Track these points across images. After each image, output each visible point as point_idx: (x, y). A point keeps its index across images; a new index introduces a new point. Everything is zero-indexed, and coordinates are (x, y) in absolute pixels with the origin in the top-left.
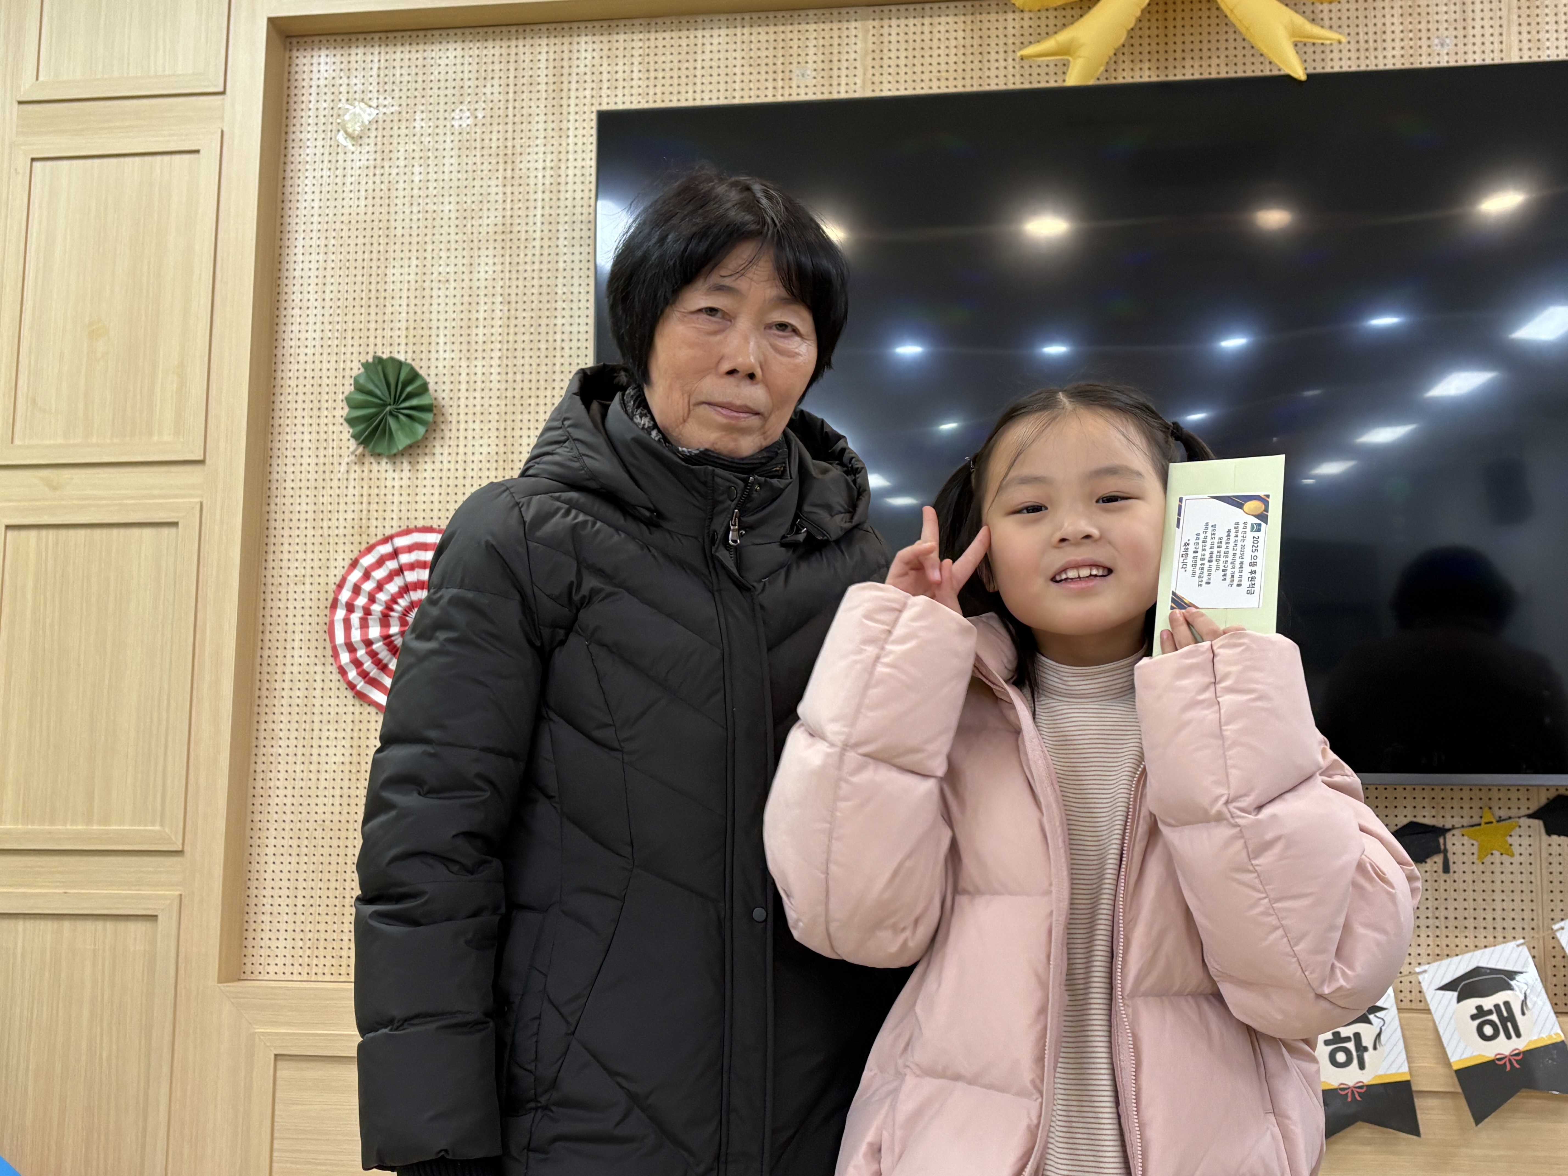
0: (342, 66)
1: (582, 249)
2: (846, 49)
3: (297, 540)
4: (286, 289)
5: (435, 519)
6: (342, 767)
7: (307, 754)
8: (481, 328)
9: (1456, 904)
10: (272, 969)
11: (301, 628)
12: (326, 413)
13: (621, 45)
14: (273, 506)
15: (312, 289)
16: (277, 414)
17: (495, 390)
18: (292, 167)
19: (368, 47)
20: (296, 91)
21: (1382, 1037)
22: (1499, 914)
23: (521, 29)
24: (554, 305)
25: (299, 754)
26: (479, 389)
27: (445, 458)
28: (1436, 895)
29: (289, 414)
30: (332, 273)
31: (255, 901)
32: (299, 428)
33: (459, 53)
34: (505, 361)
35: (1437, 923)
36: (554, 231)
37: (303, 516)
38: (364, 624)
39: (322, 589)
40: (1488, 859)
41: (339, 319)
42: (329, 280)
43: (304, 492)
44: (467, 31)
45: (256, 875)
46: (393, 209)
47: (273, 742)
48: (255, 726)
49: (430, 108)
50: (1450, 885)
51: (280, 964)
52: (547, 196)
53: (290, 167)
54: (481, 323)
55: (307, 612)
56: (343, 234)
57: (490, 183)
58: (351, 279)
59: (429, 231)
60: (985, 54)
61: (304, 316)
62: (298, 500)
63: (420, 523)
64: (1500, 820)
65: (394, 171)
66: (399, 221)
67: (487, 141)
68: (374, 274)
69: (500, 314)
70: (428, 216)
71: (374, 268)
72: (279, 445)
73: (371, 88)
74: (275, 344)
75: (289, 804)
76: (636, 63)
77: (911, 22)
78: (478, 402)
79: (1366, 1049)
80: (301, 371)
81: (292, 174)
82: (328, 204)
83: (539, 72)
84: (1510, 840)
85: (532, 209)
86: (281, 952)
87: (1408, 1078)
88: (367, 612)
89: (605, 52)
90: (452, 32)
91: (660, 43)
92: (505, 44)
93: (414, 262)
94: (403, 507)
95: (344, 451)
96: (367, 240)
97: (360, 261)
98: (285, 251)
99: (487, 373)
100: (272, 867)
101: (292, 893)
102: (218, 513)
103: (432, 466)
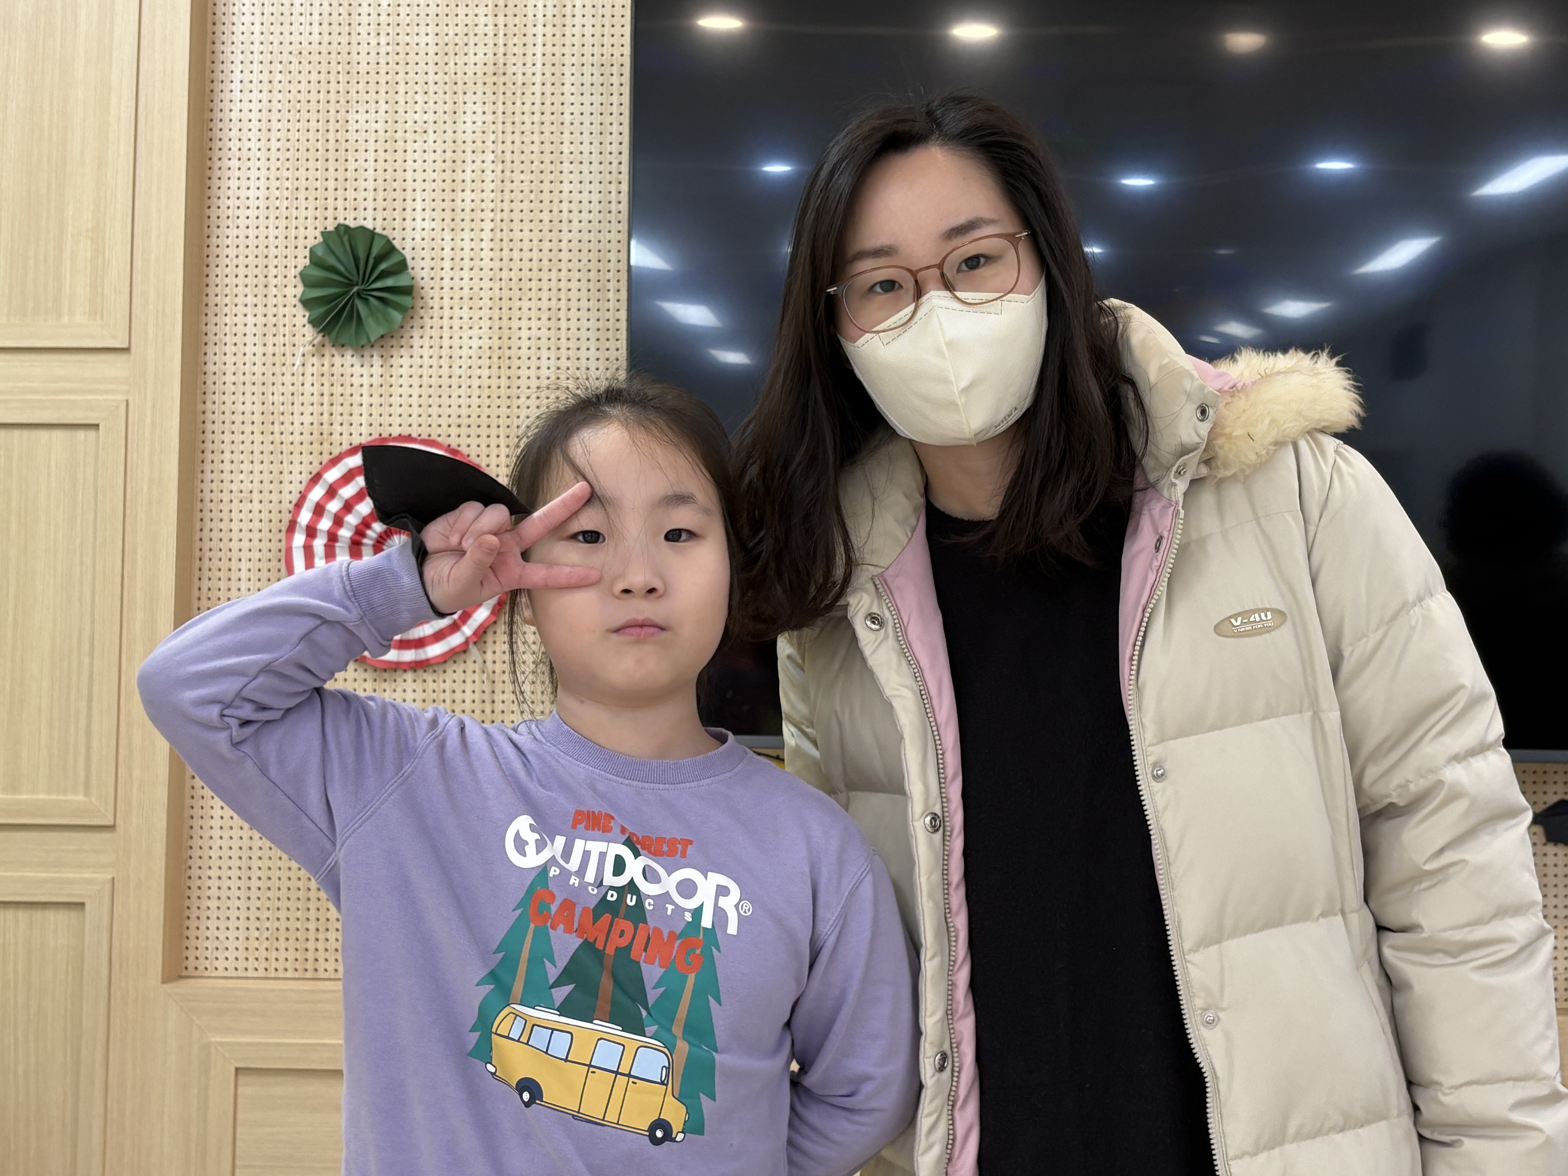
3: (241, 447)
4: (219, 135)
5: (415, 425)
8: (468, 192)
10: (221, 964)
11: (249, 555)
12: (275, 291)
14: (209, 404)
15: (253, 135)
16: (211, 290)
17: (486, 270)
24: (560, 167)
26: (466, 268)
27: (426, 352)
29: (227, 291)
30: (279, 116)
31: (198, 883)
32: (241, 310)
34: (499, 235)
36: (558, 75)
37: (248, 418)
38: (330, 552)
39: (274, 507)
41: (289, 174)
42: (275, 125)
43: (248, 388)
45: (199, 853)
46: (354, 39)
51: (231, 959)
52: (549, 30)
54: (468, 185)
55: (256, 536)
56: (292, 67)
57: (476, 11)
58: (303, 125)
59: (401, 69)
61: (244, 169)
62: (242, 399)
66: (363, 54)
68: (332, 120)
69: (492, 176)
70: (400, 49)
71: (333, 112)
74: (208, 202)
78: (466, 284)
82: (272, 28)
85: (530, 46)
86: (232, 944)
88: (332, 538)
93: (383, 107)
94: (374, 410)
95: (298, 340)
96: (322, 77)
97: (313, 102)
98: (217, 87)
99: (477, 249)
100: (219, 843)
101: (244, 874)
102: (148, 415)
103: (410, 361)
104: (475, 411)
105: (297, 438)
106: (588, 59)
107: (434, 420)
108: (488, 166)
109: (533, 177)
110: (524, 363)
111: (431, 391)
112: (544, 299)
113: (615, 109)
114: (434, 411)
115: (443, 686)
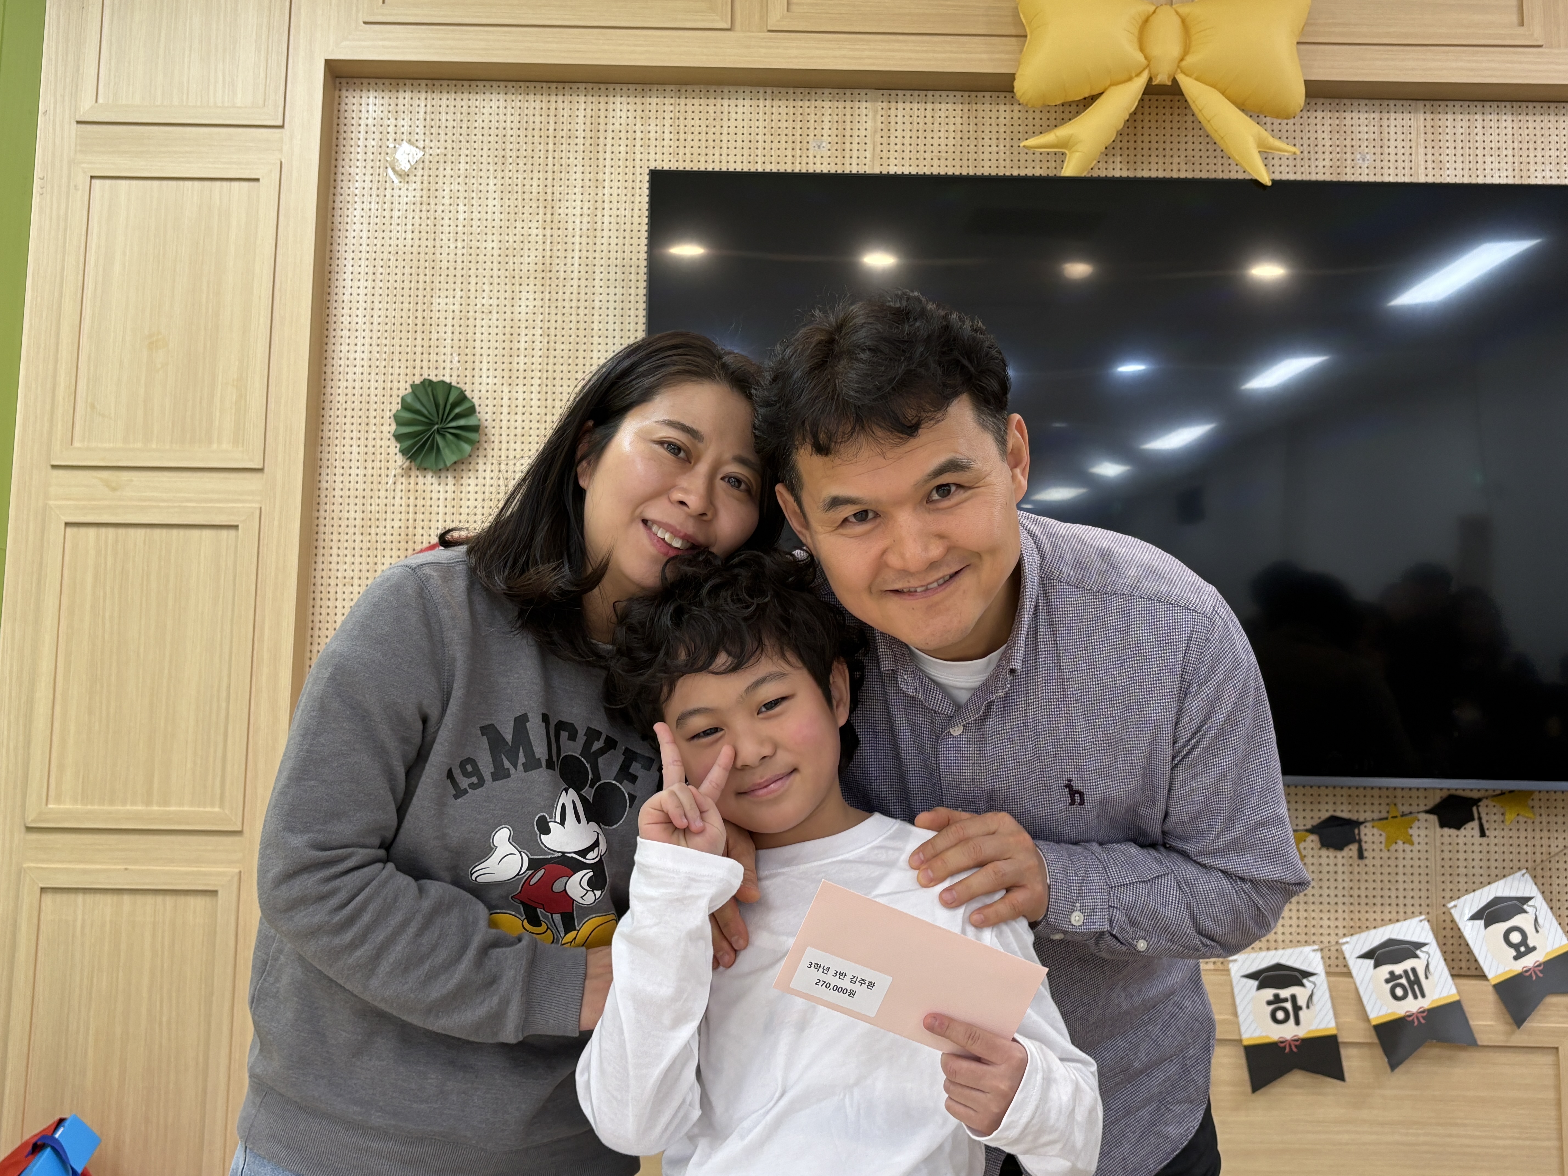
0: (390, 108)
2: (858, 126)
3: (346, 545)
4: (334, 312)
8: (522, 357)
9: (1367, 885)
12: (374, 428)
13: (653, 107)
14: (322, 512)
15: (360, 313)
16: (326, 427)
17: (534, 415)
18: (341, 198)
19: (415, 92)
20: (345, 128)
21: (1315, 998)
22: (1401, 894)
23: (560, 86)
24: (591, 340)
26: (520, 413)
27: (488, 474)
28: (1351, 877)
29: (338, 427)
30: (380, 299)
32: (348, 441)
33: (502, 104)
34: (544, 389)
35: (1352, 900)
36: (590, 272)
37: (351, 522)
40: (1394, 847)
41: (387, 342)
42: (377, 305)
44: (510, 84)
46: (438, 243)
49: (475, 152)
50: (1362, 869)
52: (584, 240)
53: (338, 198)
54: (522, 352)
56: (391, 263)
57: (530, 225)
58: (398, 306)
59: (473, 266)
60: (980, 140)
61: (353, 337)
62: (347, 508)
64: (1403, 815)
65: (440, 208)
66: (444, 255)
67: (527, 187)
68: (420, 303)
69: (540, 346)
70: (472, 251)
71: (421, 297)
72: (328, 456)
73: (417, 130)
74: (325, 362)
76: (667, 125)
77: (915, 106)
79: (1300, 1008)
80: (350, 387)
81: (341, 206)
82: (376, 234)
83: (577, 127)
84: (1411, 831)
85: (570, 251)
87: (1334, 1032)
89: (639, 112)
90: (495, 84)
91: (689, 108)
92: (545, 98)
93: (459, 293)
95: (391, 464)
96: (413, 271)
97: (406, 290)
98: (334, 276)
99: (528, 399)
102: (277, 519)
103: (476, 481)
105: (388, 538)
106: (613, 261)
108: (538, 338)
109: (571, 347)
113: (632, 298)
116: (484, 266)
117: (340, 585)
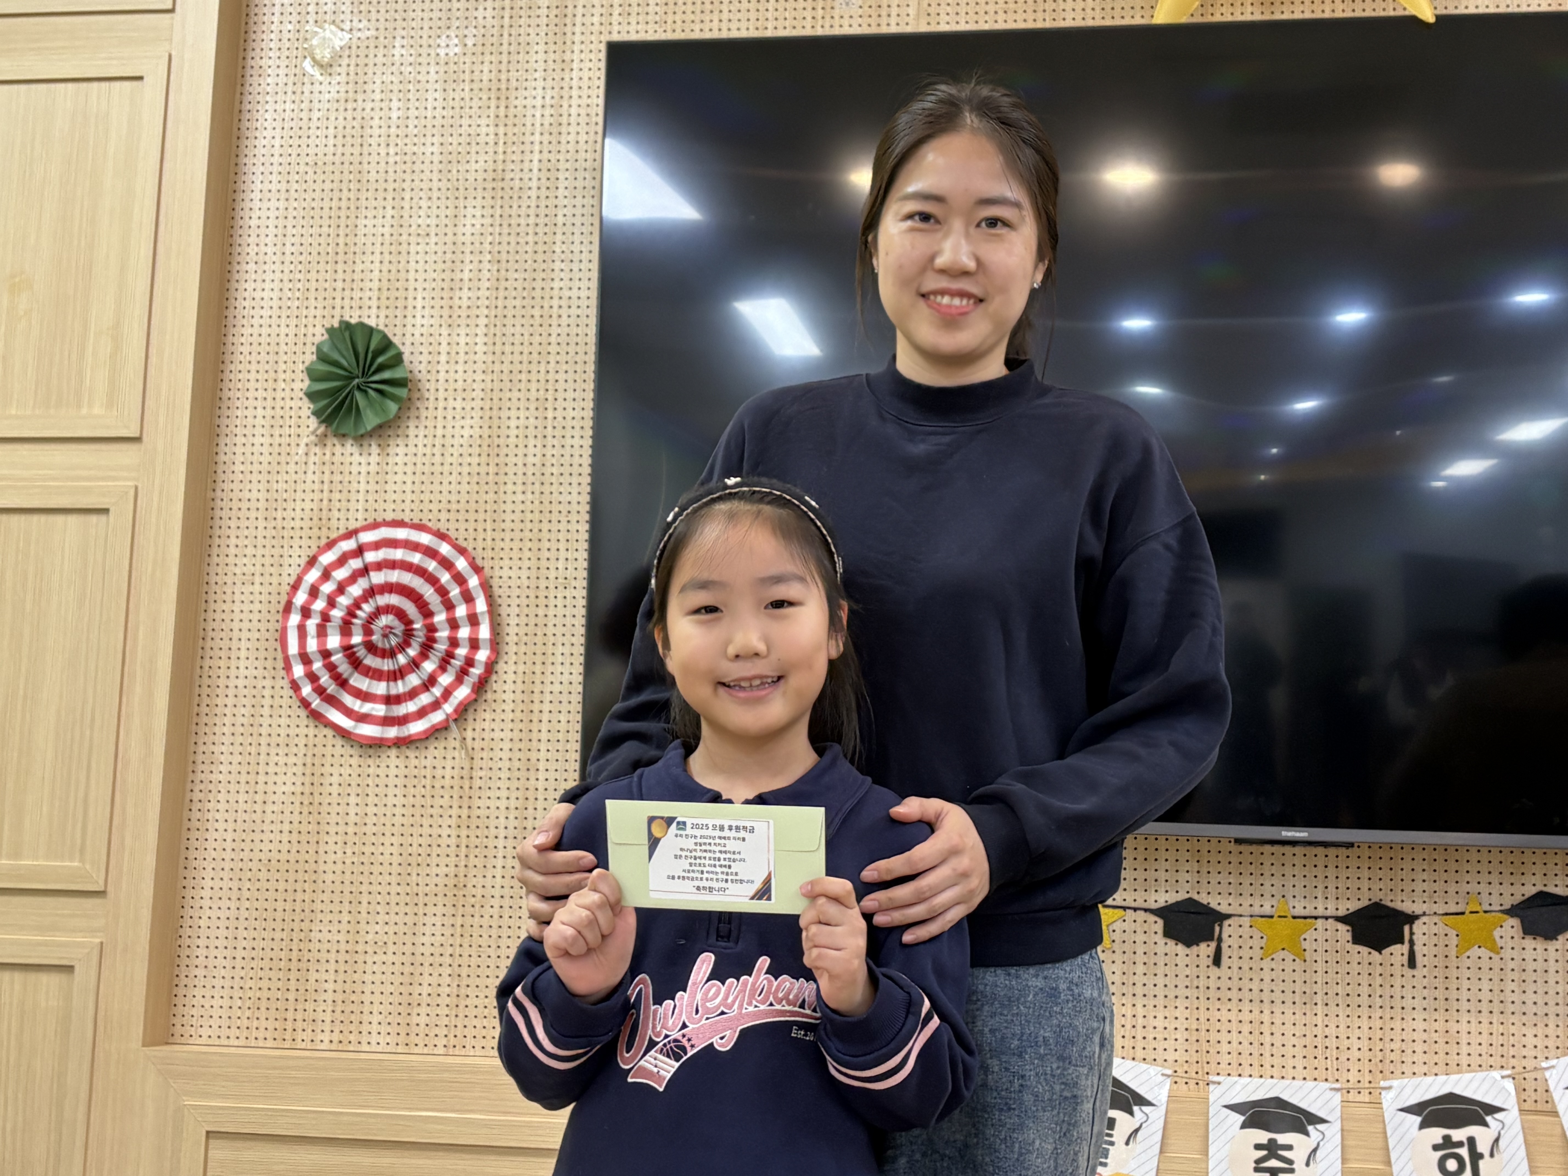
1: (585, 201)
3: (246, 533)
4: (239, 241)
5: (407, 511)
6: (293, 799)
7: (253, 783)
8: (466, 290)
10: (205, 1032)
11: (248, 635)
12: (283, 385)
14: (219, 493)
15: (270, 240)
16: (226, 385)
17: (480, 363)
18: (250, 98)
21: (1501, 1142)
24: (552, 266)
25: (243, 781)
26: (461, 361)
27: (420, 441)
29: (240, 386)
30: (294, 222)
31: (187, 952)
32: (251, 403)
34: (492, 330)
36: (552, 179)
37: (253, 505)
38: (322, 632)
39: (273, 589)
41: (301, 276)
42: (290, 231)
43: (255, 477)
45: (190, 922)
46: (366, 150)
47: (213, 768)
48: (192, 748)
49: (412, 33)
51: (215, 1026)
52: (546, 138)
53: (247, 98)
54: (466, 284)
55: (255, 617)
56: (308, 178)
57: (479, 122)
58: (315, 230)
59: (408, 177)
61: (260, 272)
62: (248, 487)
63: (389, 516)
65: (369, 105)
66: (373, 164)
67: (477, 73)
68: (343, 225)
69: (488, 275)
70: (407, 158)
71: (343, 219)
73: (343, 8)
74: (225, 303)
75: (229, 840)
78: (460, 376)
79: (1481, 1156)
80: (256, 336)
81: (249, 107)
82: (291, 142)
85: (528, 153)
86: (216, 1013)
88: (326, 618)
93: (390, 212)
94: (370, 498)
95: (302, 430)
96: (335, 186)
97: (326, 210)
98: (238, 196)
99: (471, 343)
100: (208, 913)
101: (231, 943)
102: (156, 499)
103: (405, 450)
104: (464, 497)
106: (581, 164)
107: (426, 506)
108: (485, 266)
109: (526, 275)
110: (512, 451)
111: (424, 478)
112: (533, 390)
114: (426, 497)
115: (424, 762)
116: (423, 176)
117: (239, 584)
